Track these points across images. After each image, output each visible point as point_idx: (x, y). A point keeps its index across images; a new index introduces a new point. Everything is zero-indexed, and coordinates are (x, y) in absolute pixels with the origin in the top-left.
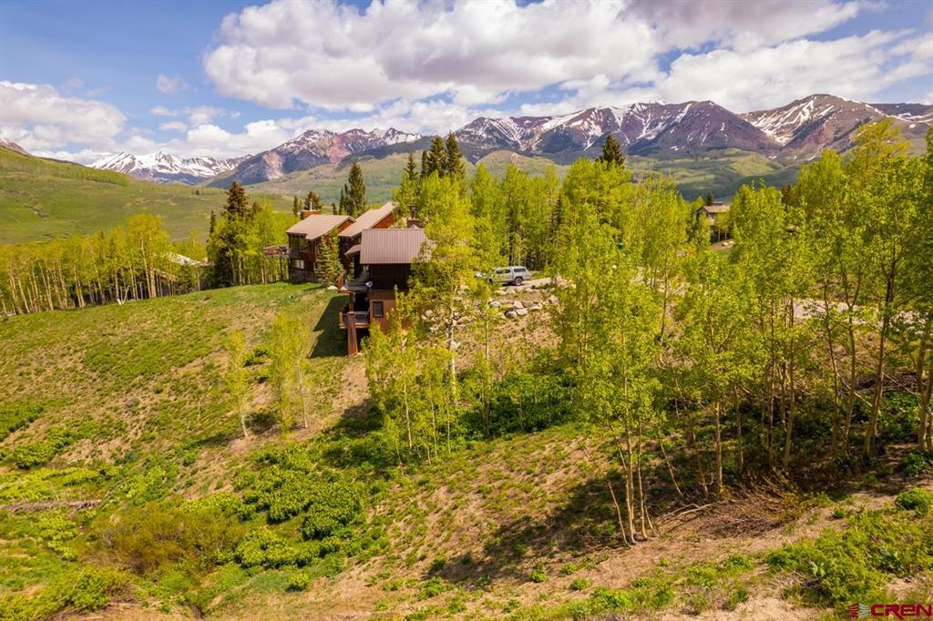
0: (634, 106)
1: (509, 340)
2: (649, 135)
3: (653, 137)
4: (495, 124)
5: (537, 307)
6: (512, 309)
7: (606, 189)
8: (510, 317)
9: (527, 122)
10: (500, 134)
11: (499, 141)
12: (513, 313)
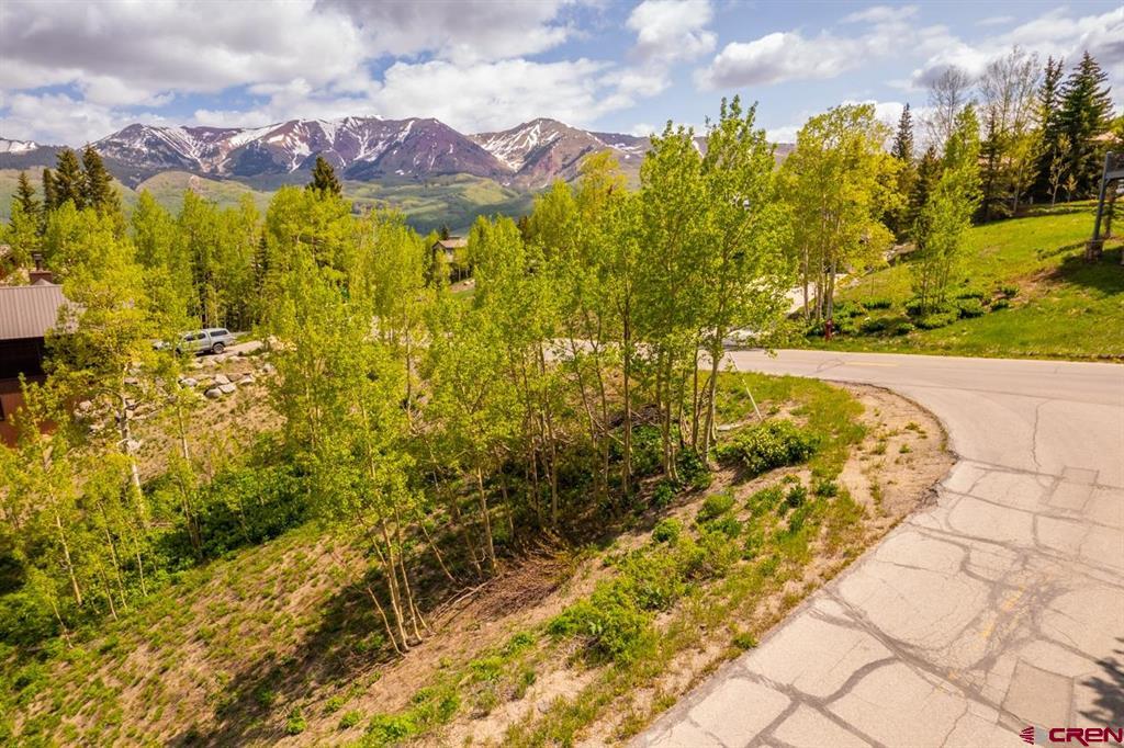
0: (346, 120)
1: (213, 426)
2: (369, 156)
3: (373, 159)
4: (159, 134)
5: (248, 380)
6: (214, 387)
7: (322, 223)
8: (212, 396)
9: (207, 134)
10: (169, 148)
11: (167, 158)
12: (217, 391)
